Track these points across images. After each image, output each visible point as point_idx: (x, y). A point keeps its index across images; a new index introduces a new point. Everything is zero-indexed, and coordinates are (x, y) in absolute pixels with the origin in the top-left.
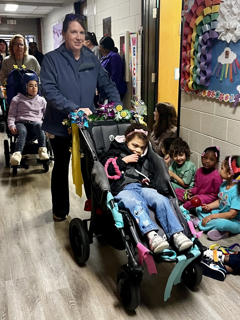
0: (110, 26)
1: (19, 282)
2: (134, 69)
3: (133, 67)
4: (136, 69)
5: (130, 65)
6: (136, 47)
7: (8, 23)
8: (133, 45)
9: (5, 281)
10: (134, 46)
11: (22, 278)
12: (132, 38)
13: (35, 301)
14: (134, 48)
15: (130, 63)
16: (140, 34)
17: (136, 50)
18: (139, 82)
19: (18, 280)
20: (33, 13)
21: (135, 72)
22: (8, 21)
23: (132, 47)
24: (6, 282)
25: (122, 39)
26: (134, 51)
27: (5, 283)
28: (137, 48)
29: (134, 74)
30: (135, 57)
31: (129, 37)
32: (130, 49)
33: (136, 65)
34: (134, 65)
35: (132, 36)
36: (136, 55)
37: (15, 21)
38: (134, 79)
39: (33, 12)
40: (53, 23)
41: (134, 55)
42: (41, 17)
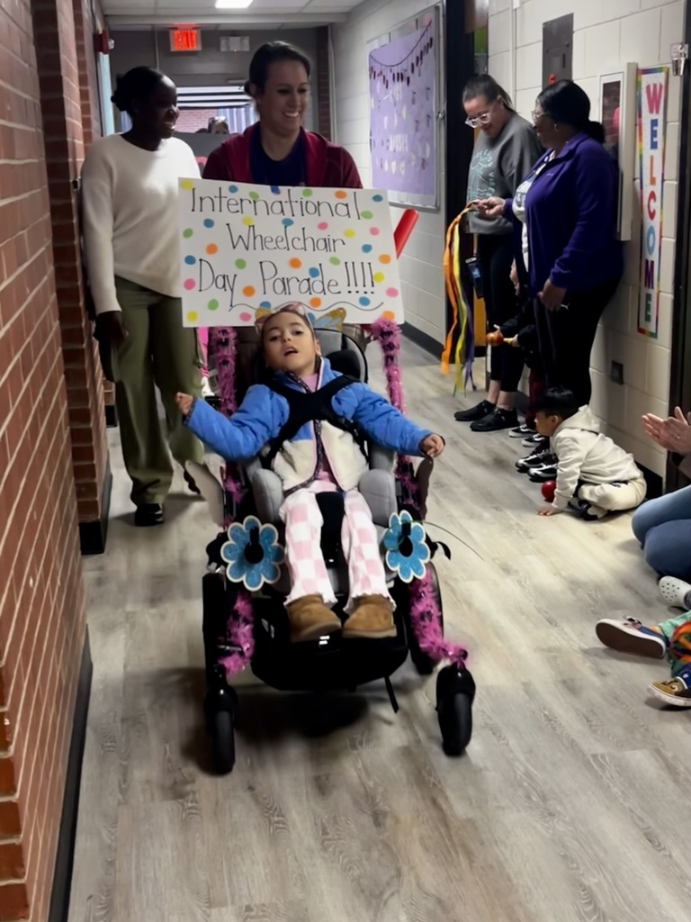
0: (569, 46)
2: (652, 195)
3: (647, 190)
4: (658, 195)
5: (638, 181)
6: (660, 117)
7: (223, 49)
8: (651, 111)
9: (210, 907)
10: (654, 116)
11: (264, 905)
12: (648, 87)
14: (654, 123)
15: (638, 175)
16: (677, 71)
17: (659, 129)
18: (669, 242)
19: (248, 909)
20: (305, 11)
21: (655, 205)
22: (223, 42)
23: (647, 117)
24: (214, 912)
25: (611, 91)
26: (654, 134)
27: (209, 916)
28: (665, 123)
29: (652, 215)
30: (657, 153)
31: (638, 85)
32: (637, 125)
33: (659, 181)
34: (653, 181)
35: (646, 80)
36: (660, 145)
37: (246, 41)
38: (651, 230)
39: (306, 6)
40: (369, 42)
41: (654, 145)
42: (332, 24)
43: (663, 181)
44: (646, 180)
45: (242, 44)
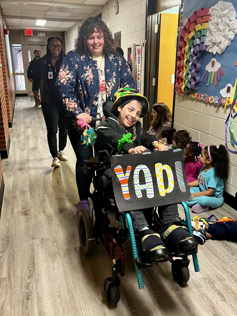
0: (120, 39)
1: (44, 241)
2: (139, 74)
3: (138, 73)
4: (140, 74)
5: (136, 71)
6: (140, 56)
7: (38, 36)
8: (138, 55)
9: (33, 239)
10: (139, 56)
11: (46, 238)
12: (138, 49)
13: (56, 255)
14: (139, 57)
16: (144, 46)
17: (140, 59)
18: (143, 85)
19: (43, 239)
20: (59, 27)
21: (139, 77)
22: (38, 34)
23: (137, 56)
24: (34, 240)
25: (130, 50)
26: (139, 60)
27: (33, 242)
28: (141, 58)
29: (139, 79)
30: (140, 65)
31: (135, 48)
32: (135, 58)
34: (139, 71)
35: (137, 47)
36: (140, 63)
37: (44, 34)
38: (139, 82)
39: (59, 26)
40: (74, 36)
41: (139, 63)
42: (66, 31)
43: (141, 71)
44: (137, 71)
45: (43, 35)
